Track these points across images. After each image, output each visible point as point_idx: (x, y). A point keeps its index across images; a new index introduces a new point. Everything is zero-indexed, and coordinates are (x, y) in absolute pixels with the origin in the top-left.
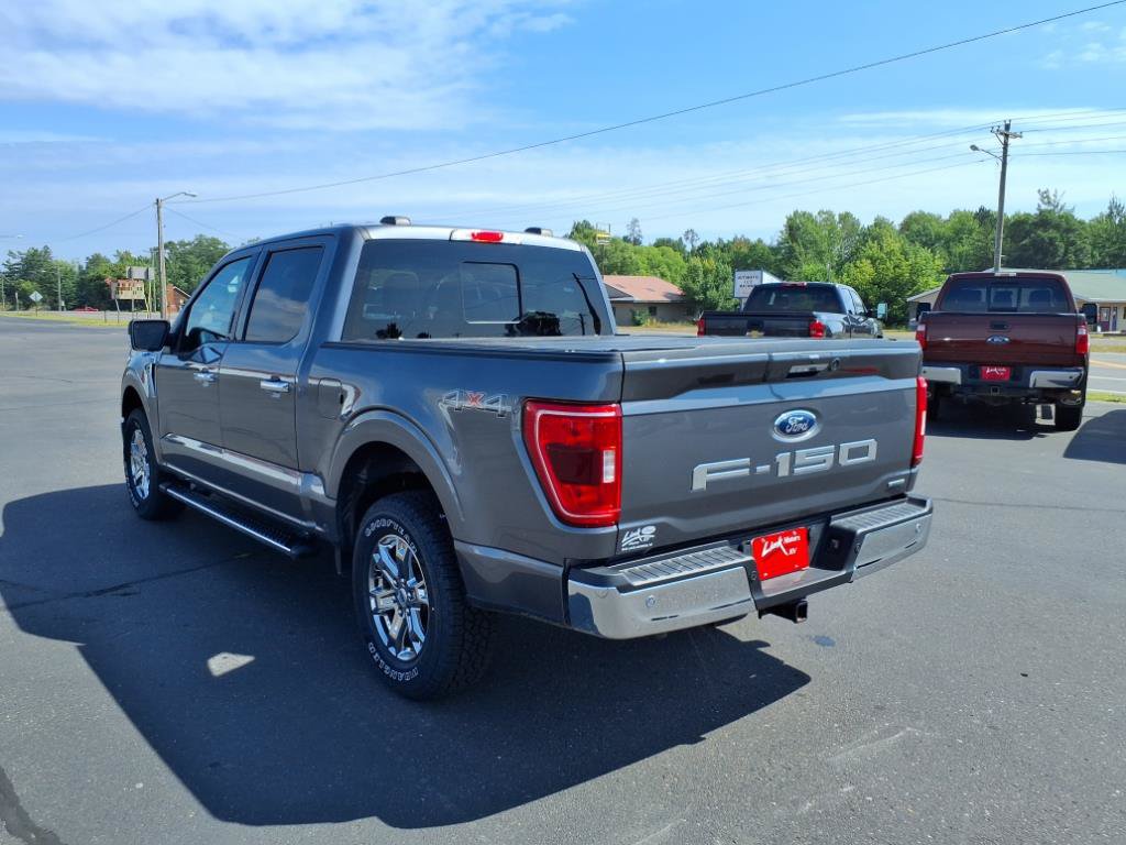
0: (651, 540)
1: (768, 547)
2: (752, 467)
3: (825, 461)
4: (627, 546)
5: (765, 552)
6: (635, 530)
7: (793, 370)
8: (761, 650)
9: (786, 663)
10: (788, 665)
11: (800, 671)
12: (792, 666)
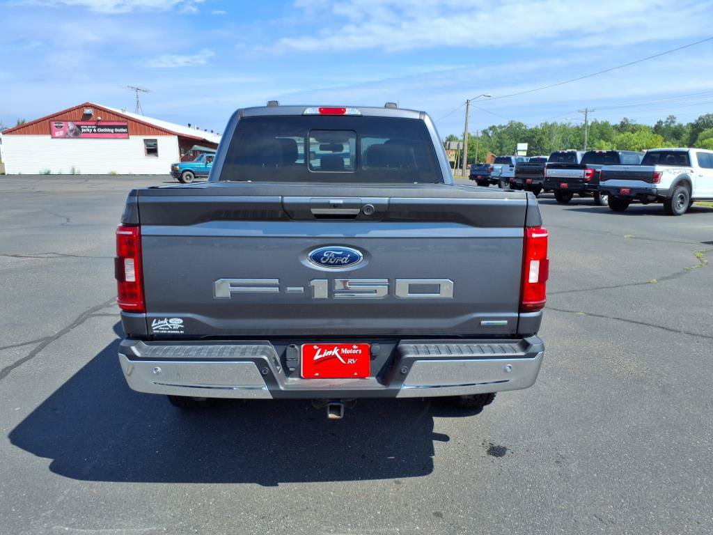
0: (180, 329)
1: (322, 353)
2: (281, 287)
3: (376, 291)
4: (157, 329)
5: (317, 357)
6: (162, 319)
7: (315, 211)
8: (434, 442)
9: (433, 457)
10: (432, 459)
11: (432, 466)
12: (434, 460)
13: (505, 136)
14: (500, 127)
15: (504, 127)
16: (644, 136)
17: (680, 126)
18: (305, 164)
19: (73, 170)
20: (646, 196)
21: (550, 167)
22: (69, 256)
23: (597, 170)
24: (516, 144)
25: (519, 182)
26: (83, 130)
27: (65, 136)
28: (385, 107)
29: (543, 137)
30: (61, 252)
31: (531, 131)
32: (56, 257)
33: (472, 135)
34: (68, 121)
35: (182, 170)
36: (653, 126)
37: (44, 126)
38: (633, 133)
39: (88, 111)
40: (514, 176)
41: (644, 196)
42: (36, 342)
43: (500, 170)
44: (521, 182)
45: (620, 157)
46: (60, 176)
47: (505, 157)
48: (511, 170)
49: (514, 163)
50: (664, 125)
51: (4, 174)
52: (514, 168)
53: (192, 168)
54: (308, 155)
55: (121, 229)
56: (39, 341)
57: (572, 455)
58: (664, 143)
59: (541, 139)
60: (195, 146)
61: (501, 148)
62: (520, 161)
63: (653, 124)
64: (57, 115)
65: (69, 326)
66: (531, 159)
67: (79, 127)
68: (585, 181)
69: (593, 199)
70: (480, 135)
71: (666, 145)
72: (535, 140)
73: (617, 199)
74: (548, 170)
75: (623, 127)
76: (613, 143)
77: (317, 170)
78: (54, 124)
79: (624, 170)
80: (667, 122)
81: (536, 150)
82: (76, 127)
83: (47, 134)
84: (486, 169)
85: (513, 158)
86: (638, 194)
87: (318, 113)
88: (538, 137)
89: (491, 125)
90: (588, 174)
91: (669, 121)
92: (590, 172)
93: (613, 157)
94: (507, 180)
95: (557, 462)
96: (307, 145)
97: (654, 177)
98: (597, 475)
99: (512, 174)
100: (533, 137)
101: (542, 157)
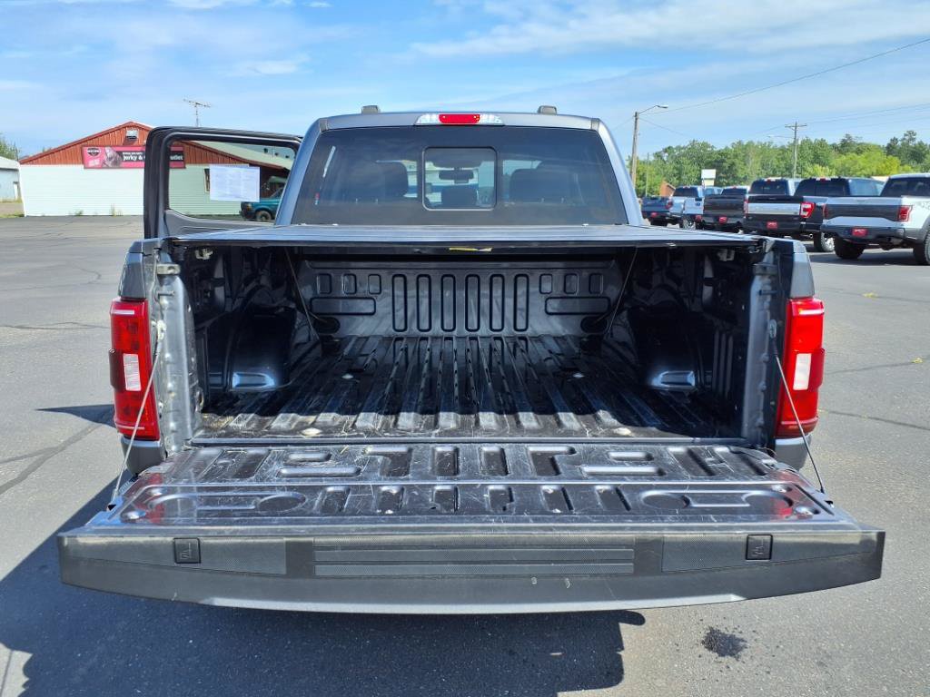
8: (623, 626)
9: (622, 653)
10: (620, 656)
11: (621, 671)
12: (624, 660)
13: (684, 160)
14: (679, 148)
15: (684, 148)
16: (874, 159)
17: (921, 144)
18: (419, 199)
19: (113, 210)
20: (890, 239)
21: (752, 200)
22: (95, 327)
23: (819, 204)
24: (700, 171)
25: (709, 220)
26: (125, 158)
27: (102, 166)
28: (539, 112)
29: (737, 161)
30: (84, 322)
31: (720, 153)
32: (77, 328)
33: (642, 159)
34: (104, 146)
35: (254, 209)
36: (886, 145)
37: (73, 152)
38: (858, 154)
39: (131, 133)
40: (702, 213)
41: (885, 239)
42: (31, 456)
43: (682, 205)
44: (712, 221)
45: (851, 186)
46: (95, 218)
47: (689, 187)
48: (698, 205)
49: (701, 195)
50: (899, 143)
51: (22, 216)
52: (702, 203)
53: (269, 206)
54: (422, 187)
55: (119, 306)
56: (37, 454)
57: (841, 652)
58: (901, 168)
59: (733, 164)
60: (273, 177)
61: (679, 175)
62: (709, 193)
63: (885, 142)
64: (90, 139)
65: (82, 432)
66: (724, 190)
67: (120, 153)
68: (802, 218)
69: (812, 243)
70: (652, 158)
71: (904, 170)
72: (726, 165)
73: (848, 243)
74: (750, 205)
75: (845, 147)
76: (831, 167)
77: (436, 207)
78: (87, 150)
79: (858, 203)
80: (904, 139)
81: (727, 178)
82: (116, 154)
83: (78, 163)
84: (663, 203)
85: (699, 189)
86: (880, 237)
87: (438, 122)
88: (729, 161)
89: (666, 146)
90: (805, 210)
91: (907, 138)
92: (809, 206)
93: (839, 186)
94: (692, 218)
95: (820, 664)
96: (421, 174)
97: (901, 213)
98: (888, 687)
99: (699, 211)
100: (723, 161)
101: (739, 187)
